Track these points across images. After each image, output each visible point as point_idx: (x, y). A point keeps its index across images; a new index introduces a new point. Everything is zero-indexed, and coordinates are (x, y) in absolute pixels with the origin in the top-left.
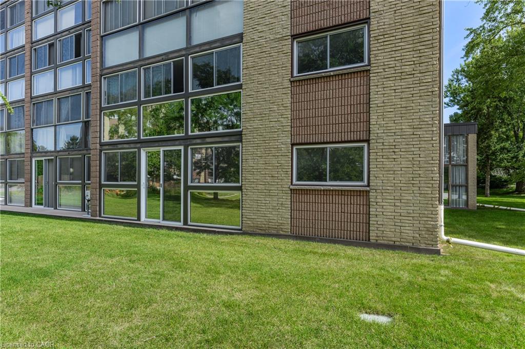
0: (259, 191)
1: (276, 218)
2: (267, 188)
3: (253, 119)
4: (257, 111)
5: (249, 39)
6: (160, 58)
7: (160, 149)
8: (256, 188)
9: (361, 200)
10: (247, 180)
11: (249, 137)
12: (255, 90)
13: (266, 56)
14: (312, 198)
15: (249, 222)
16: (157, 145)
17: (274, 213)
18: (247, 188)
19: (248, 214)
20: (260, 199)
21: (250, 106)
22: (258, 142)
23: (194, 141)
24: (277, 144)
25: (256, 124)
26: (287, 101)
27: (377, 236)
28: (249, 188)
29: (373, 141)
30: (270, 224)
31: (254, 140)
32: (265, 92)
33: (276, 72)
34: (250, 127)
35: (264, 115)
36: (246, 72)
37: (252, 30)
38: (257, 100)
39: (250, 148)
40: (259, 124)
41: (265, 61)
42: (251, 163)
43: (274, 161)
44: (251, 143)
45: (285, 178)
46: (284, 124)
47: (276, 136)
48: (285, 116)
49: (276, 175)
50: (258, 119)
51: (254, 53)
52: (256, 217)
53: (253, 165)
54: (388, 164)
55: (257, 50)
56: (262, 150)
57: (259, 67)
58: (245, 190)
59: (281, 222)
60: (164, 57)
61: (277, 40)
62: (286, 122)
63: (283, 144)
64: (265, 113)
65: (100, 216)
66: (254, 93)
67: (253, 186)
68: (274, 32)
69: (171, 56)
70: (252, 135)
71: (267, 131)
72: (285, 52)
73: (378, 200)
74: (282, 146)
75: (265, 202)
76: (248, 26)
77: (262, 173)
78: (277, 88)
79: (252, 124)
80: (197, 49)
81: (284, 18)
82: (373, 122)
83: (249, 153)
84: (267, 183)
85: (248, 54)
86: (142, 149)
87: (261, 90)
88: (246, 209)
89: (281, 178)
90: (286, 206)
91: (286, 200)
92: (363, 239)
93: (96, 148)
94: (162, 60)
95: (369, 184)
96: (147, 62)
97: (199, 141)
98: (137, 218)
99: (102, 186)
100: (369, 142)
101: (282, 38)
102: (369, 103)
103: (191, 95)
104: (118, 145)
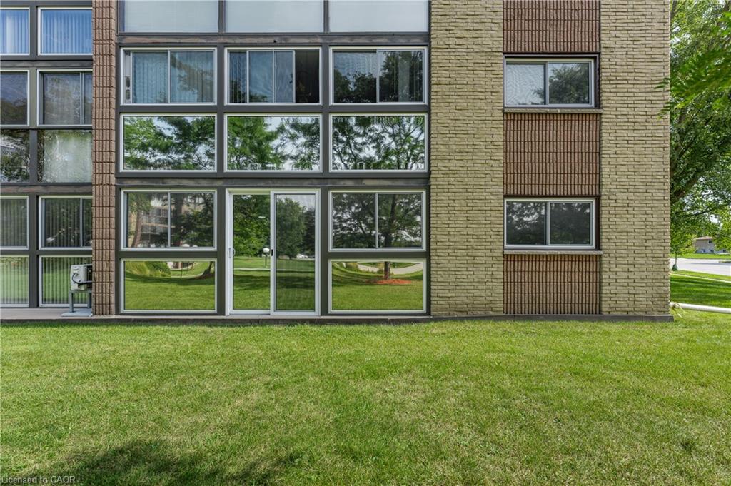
0: (458, 258)
1: (483, 295)
2: (470, 254)
3: (449, 157)
4: (454, 146)
5: (441, 43)
6: (270, 40)
7: (269, 192)
8: (453, 254)
9: (591, 267)
10: (438, 244)
11: (442, 183)
12: (452, 118)
13: (467, 72)
14: (532, 266)
15: (443, 303)
16: (262, 184)
17: (480, 287)
18: (439, 254)
19: (441, 291)
20: (459, 269)
21: (445, 139)
22: (455, 190)
24: (484, 194)
25: (454, 165)
26: (499, 137)
27: (610, 308)
28: (442, 255)
29: (605, 197)
30: (475, 302)
31: (449, 187)
32: (467, 122)
33: (483, 98)
34: (443, 169)
35: (465, 154)
36: (438, 90)
37: (446, 32)
38: (454, 132)
39: (443, 198)
40: (458, 165)
41: (467, 79)
42: (445, 218)
43: (481, 217)
44: (446, 190)
45: (495, 240)
46: (495, 169)
47: (483, 183)
48: (495, 158)
49: (484, 237)
50: (457, 158)
51: (450, 65)
52: (454, 295)
53: (449, 222)
54: (622, 225)
55: (454, 62)
56: (463, 201)
57: (458, 86)
58: (436, 258)
59: (491, 298)
60: (277, 39)
61: (483, 54)
62: (498, 166)
63: (493, 195)
64: (467, 150)
65: (117, 312)
66: (449, 121)
67: (449, 251)
68: (480, 42)
69: (292, 40)
70: (446, 179)
71: (470, 176)
72: (496, 72)
73: (612, 266)
74: (492, 197)
75: (467, 273)
76: (439, 25)
77: (462, 233)
78: (484, 118)
79: (446, 165)
80: (346, 40)
81: (495, 27)
82: (605, 174)
83: (443, 205)
84: (470, 247)
85: (441, 65)
86: (226, 190)
87: (461, 118)
88: (438, 284)
89: (491, 240)
90: (498, 277)
91: (498, 269)
92: (593, 312)
93: (108, 183)
94: (274, 44)
95: (598, 247)
96: (238, 41)
97: (349, 183)
98: (216, 311)
99: (119, 255)
100: (598, 198)
101: (492, 54)
102: (599, 153)
103: (333, 110)
104: (165, 180)
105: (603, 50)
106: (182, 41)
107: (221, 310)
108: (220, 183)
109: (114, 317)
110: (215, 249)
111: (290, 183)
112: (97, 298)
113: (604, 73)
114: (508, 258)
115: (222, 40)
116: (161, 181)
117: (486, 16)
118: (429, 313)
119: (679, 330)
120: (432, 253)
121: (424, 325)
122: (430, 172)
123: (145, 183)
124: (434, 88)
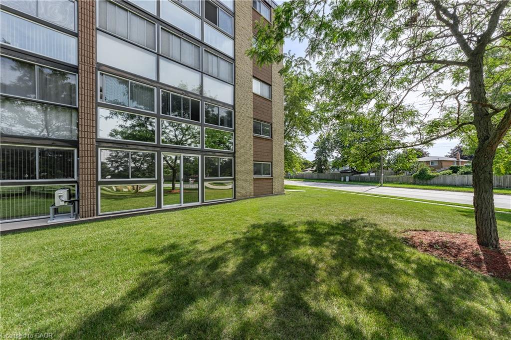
1: (249, 191)
2: (245, 178)
3: (241, 148)
4: (242, 144)
5: (238, 111)
6: (182, 92)
7: (181, 155)
8: (242, 179)
9: (271, 181)
10: (238, 175)
12: (241, 135)
13: (245, 121)
14: (260, 181)
15: (239, 194)
16: (178, 151)
17: (248, 189)
18: (238, 179)
19: (239, 191)
20: (243, 183)
21: (239, 142)
22: (242, 158)
23: (208, 153)
24: (249, 160)
25: (241, 150)
26: (252, 143)
27: (274, 192)
29: (274, 162)
30: (247, 193)
32: (245, 137)
33: (248, 130)
34: (239, 151)
35: (244, 147)
37: (239, 108)
38: (242, 140)
39: (239, 161)
40: (243, 151)
41: (245, 124)
43: (248, 167)
44: (240, 158)
45: (252, 174)
46: (251, 153)
47: (249, 157)
48: (251, 149)
52: (242, 192)
53: (240, 168)
54: (277, 170)
55: (241, 118)
56: (244, 162)
57: (243, 126)
59: (251, 192)
60: (184, 92)
61: (248, 117)
63: (251, 160)
65: (97, 215)
67: (240, 178)
68: (248, 113)
69: (190, 95)
70: (240, 155)
71: (245, 154)
72: (251, 123)
73: (275, 181)
76: (238, 104)
77: (244, 172)
78: (249, 137)
80: (209, 101)
81: (251, 110)
82: (273, 156)
84: (246, 176)
85: (238, 118)
86: (162, 152)
88: (238, 188)
89: (250, 174)
90: (252, 185)
91: (253, 182)
92: (271, 193)
93: (92, 143)
94: (183, 94)
95: (272, 176)
96: (167, 88)
97: (211, 153)
98: (156, 207)
99: (98, 183)
100: (272, 163)
101: (250, 118)
102: (272, 151)
103: (206, 125)
104: (129, 145)
105: (273, 123)
106: (138, 79)
107: (159, 206)
108: (158, 149)
109: (96, 217)
110: (156, 178)
111: (190, 152)
112: (84, 208)
113: (273, 129)
114: (255, 179)
115: (158, 85)
116: (125, 145)
117: (249, 106)
118: (235, 198)
119: (287, 196)
120: (236, 179)
121: (233, 203)
122: (235, 152)
123: (115, 146)
124: (236, 125)
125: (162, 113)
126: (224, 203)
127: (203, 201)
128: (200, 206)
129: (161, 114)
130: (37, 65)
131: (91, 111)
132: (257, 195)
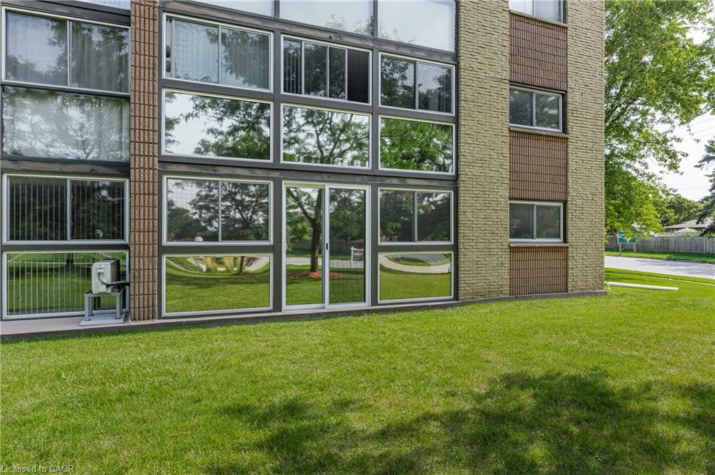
0: (480, 250)
1: (496, 280)
2: (487, 247)
3: (473, 164)
4: (477, 155)
5: (468, 65)
6: (326, 35)
7: (324, 186)
8: (476, 247)
9: (561, 256)
10: (465, 238)
11: (468, 186)
12: (475, 130)
13: (486, 93)
14: (528, 255)
15: (468, 288)
16: (317, 178)
17: (494, 274)
18: (466, 247)
19: (468, 279)
20: (480, 260)
21: (470, 148)
22: (476, 192)
23: (389, 181)
24: (497, 196)
25: (476, 170)
26: (506, 151)
27: (573, 287)
28: (469, 247)
29: (570, 202)
30: (491, 287)
31: (473, 189)
32: (485, 135)
33: (496, 116)
34: (469, 173)
35: (484, 162)
36: (465, 105)
37: (471, 56)
38: (477, 143)
39: (468, 199)
40: (479, 171)
41: (485, 99)
42: (469, 215)
43: (494, 215)
44: (471, 192)
45: (504, 235)
46: (503, 176)
47: (495, 187)
48: (504, 167)
49: (497, 232)
50: (479, 165)
51: (473, 85)
52: (476, 281)
53: (473, 219)
54: (580, 224)
55: (476, 84)
56: (482, 202)
57: (480, 104)
58: (464, 250)
59: (501, 283)
60: (332, 35)
61: (496, 80)
62: (506, 174)
63: (502, 197)
64: (486, 159)
65: (160, 316)
66: (473, 133)
67: (472, 244)
68: (494, 70)
69: (346, 39)
70: (471, 183)
71: (487, 181)
72: (504, 96)
73: (575, 255)
74: (502, 199)
75: (485, 263)
76: (466, 49)
77: (482, 229)
78: (496, 133)
79: (471, 170)
80: (393, 48)
81: (504, 59)
82: (570, 184)
83: (468, 205)
84: (487, 241)
85: (467, 84)
86: (283, 182)
87: (482, 131)
88: (465, 272)
89: (501, 235)
90: (506, 265)
91: (505, 259)
92: (562, 289)
93: (151, 166)
94: (330, 40)
95: (565, 241)
96: (296, 30)
97: (395, 181)
98: (271, 308)
99: (163, 250)
100: (565, 203)
101: (501, 80)
102: (566, 168)
103: (382, 112)
104: (218, 168)
105: (569, 89)
106: (236, 18)
107: (277, 306)
108: (276, 174)
109: (157, 321)
110: (271, 242)
111: (344, 178)
112: (137, 300)
113: (570, 107)
114: (513, 250)
115: (277, 26)
116: (211, 168)
117: (498, 49)
118: (456, 298)
120: (461, 246)
121: (450, 310)
122: (457, 175)
123: (193, 169)
124: (462, 104)
125: (285, 90)
126: (428, 308)
127: (374, 302)
128: (368, 311)
129: (282, 92)
130: (70, 20)
131: (151, 99)
132: (517, 293)
